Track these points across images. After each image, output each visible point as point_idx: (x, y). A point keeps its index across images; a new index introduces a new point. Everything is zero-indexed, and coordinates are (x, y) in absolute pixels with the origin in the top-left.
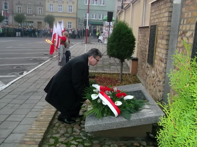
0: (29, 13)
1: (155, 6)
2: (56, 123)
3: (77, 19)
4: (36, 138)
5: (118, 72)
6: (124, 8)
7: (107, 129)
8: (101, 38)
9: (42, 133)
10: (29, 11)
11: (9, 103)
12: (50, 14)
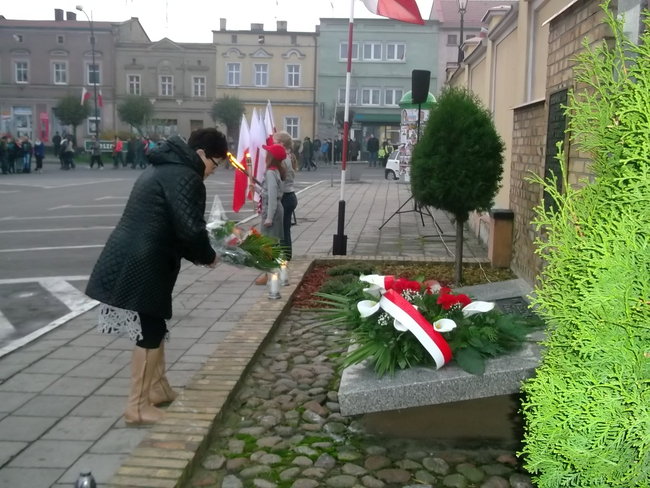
0: (164, 92)
1: (563, 29)
2: (250, 397)
3: (314, 107)
4: (188, 434)
5: (450, 260)
6: (466, 57)
7: (410, 405)
8: (392, 164)
9: (207, 420)
10: (164, 86)
11: (103, 348)
12: (231, 94)
